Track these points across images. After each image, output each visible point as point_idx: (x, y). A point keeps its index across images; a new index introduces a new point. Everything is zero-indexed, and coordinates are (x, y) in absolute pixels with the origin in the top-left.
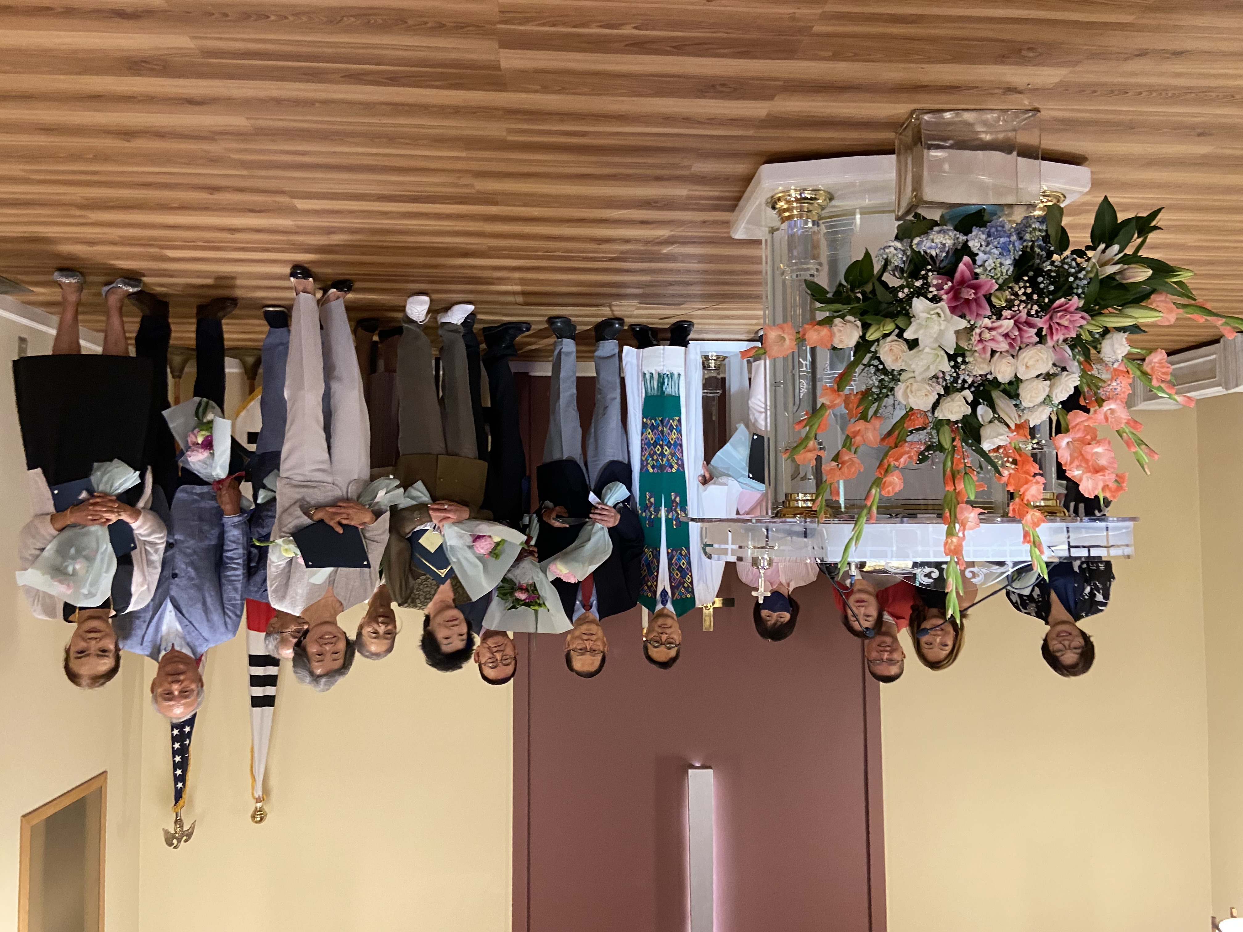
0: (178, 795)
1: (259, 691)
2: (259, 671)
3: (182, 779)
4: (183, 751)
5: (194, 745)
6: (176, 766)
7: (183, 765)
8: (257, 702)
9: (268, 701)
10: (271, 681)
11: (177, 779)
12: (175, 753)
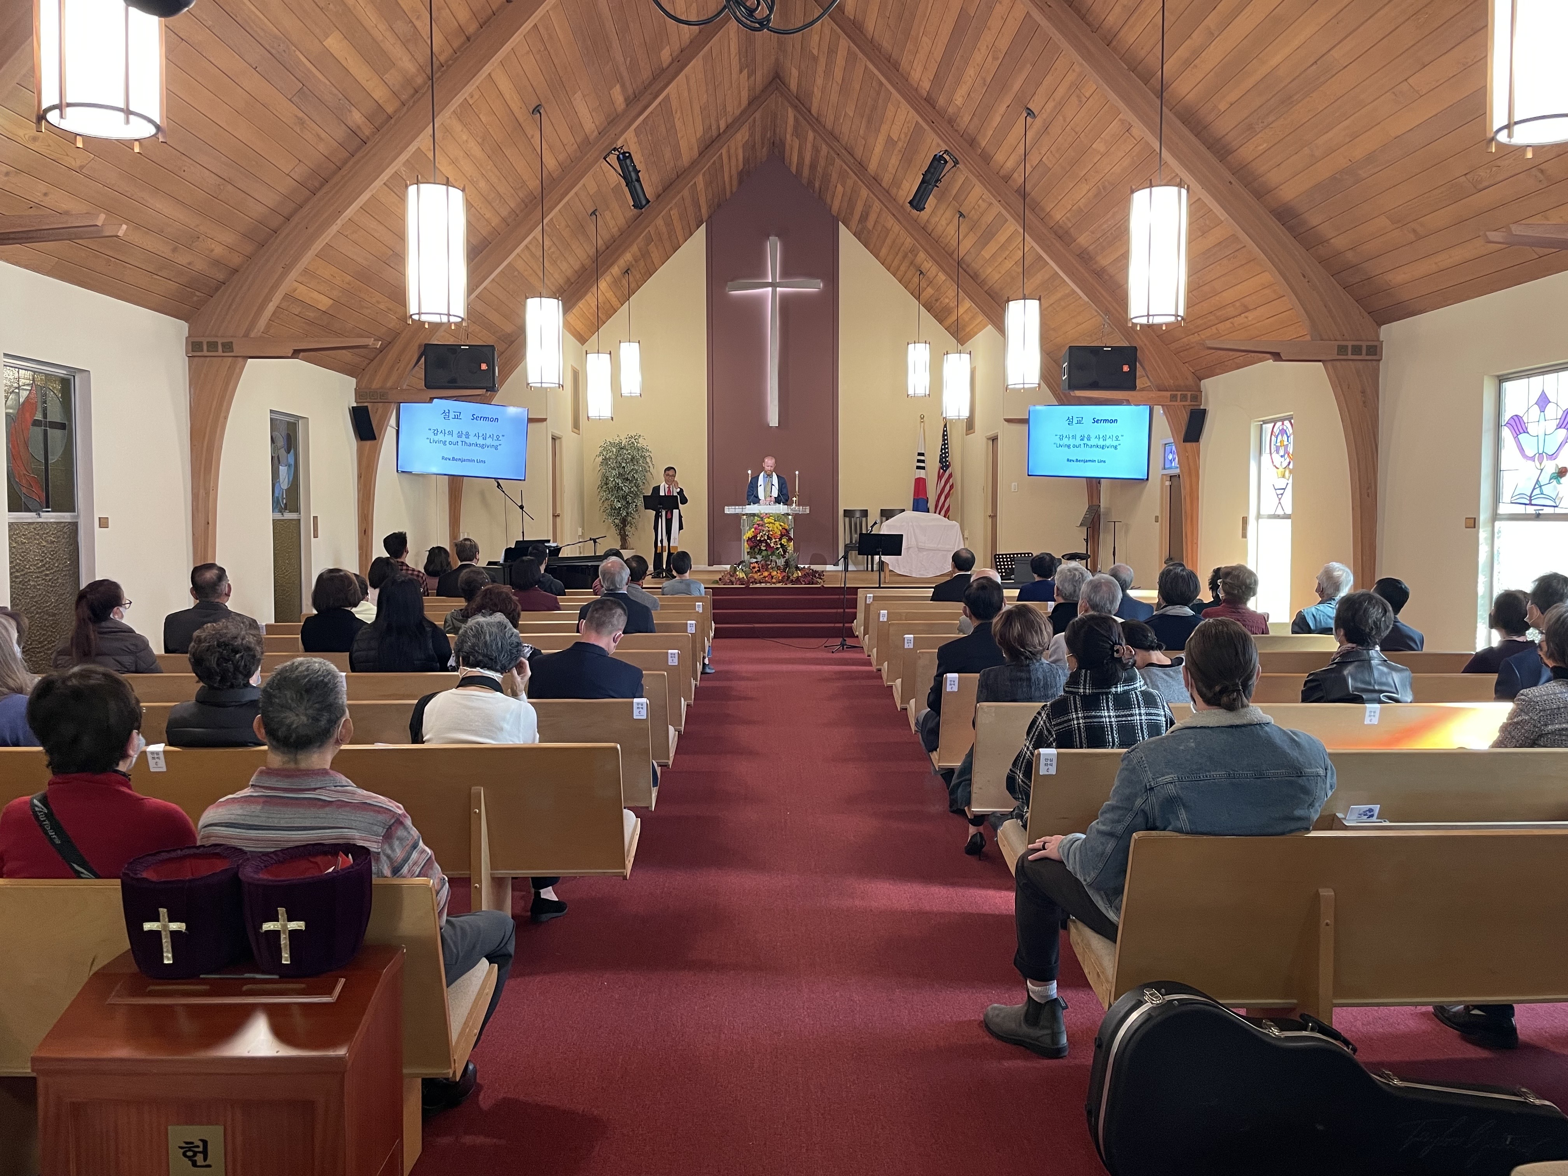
0: (945, 426)
1: (922, 458)
2: (922, 465)
3: (944, 431)
4: (944, 440)
5: (941, 442)
6: (947, 435)
7: (944, 435)
8: (922, 454)
9: (920, 454)
10: (919, 461)
11: (946, 431)
12: (947, 439)
